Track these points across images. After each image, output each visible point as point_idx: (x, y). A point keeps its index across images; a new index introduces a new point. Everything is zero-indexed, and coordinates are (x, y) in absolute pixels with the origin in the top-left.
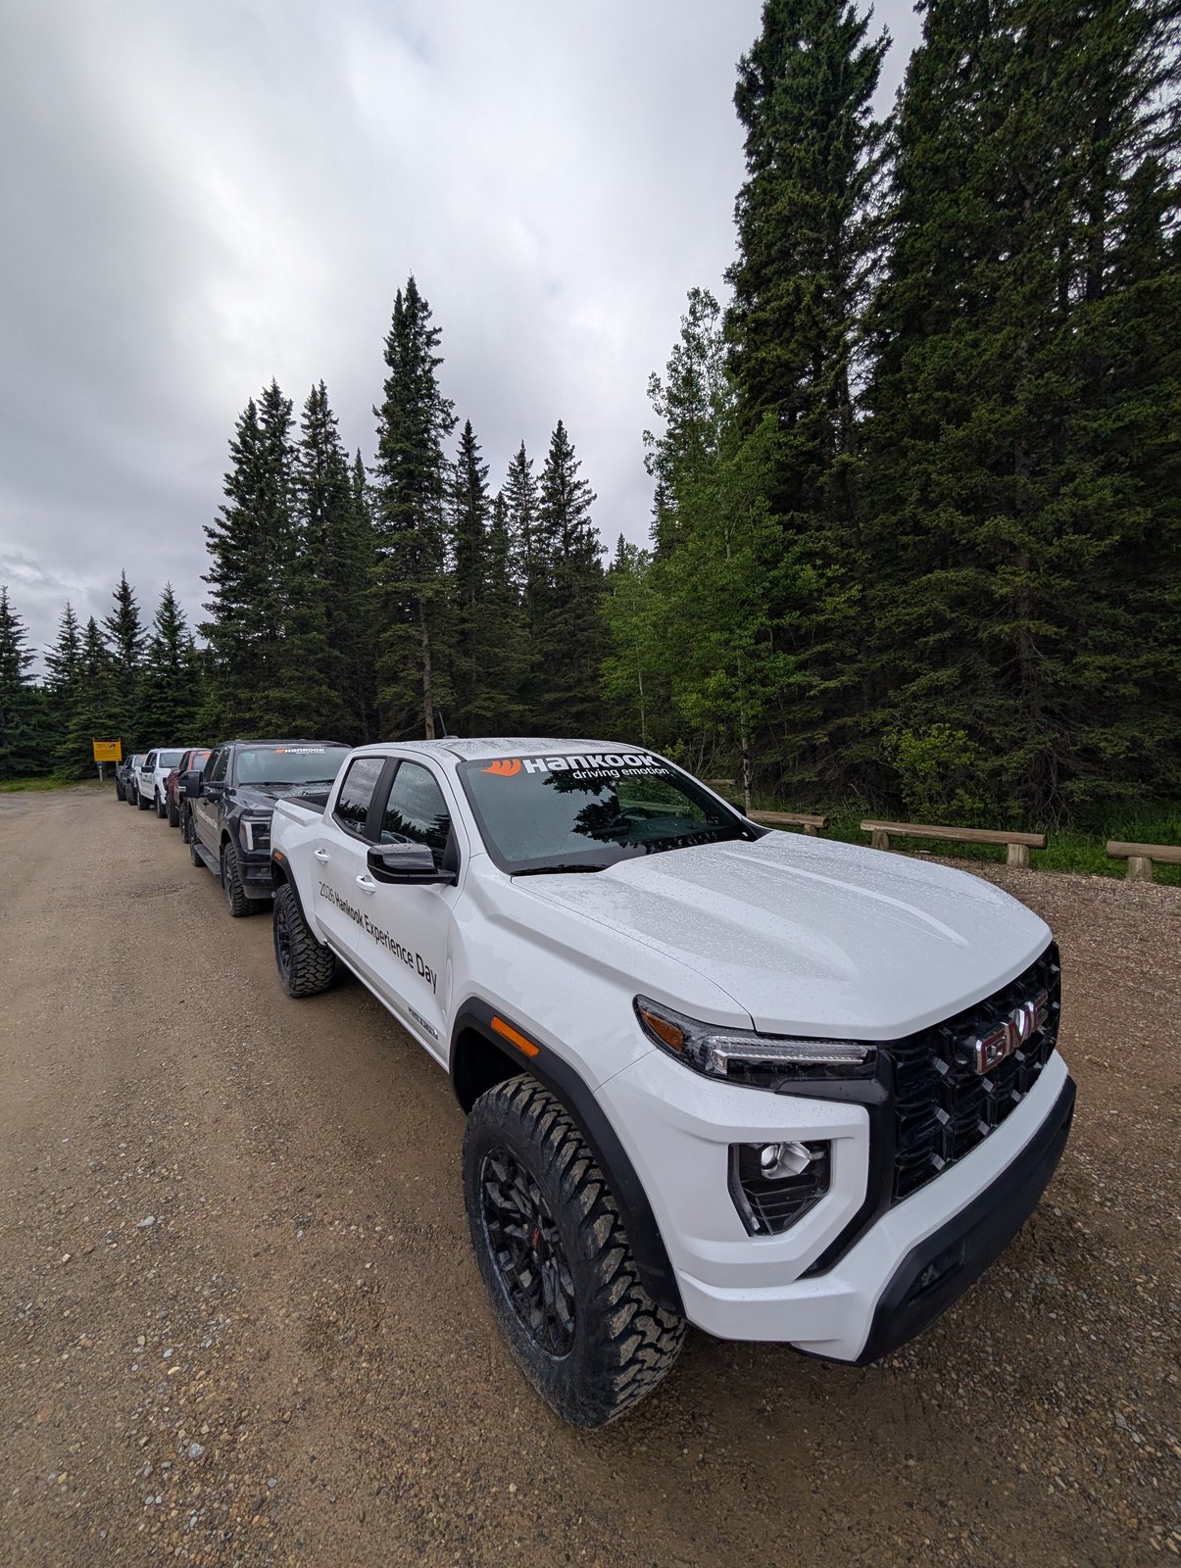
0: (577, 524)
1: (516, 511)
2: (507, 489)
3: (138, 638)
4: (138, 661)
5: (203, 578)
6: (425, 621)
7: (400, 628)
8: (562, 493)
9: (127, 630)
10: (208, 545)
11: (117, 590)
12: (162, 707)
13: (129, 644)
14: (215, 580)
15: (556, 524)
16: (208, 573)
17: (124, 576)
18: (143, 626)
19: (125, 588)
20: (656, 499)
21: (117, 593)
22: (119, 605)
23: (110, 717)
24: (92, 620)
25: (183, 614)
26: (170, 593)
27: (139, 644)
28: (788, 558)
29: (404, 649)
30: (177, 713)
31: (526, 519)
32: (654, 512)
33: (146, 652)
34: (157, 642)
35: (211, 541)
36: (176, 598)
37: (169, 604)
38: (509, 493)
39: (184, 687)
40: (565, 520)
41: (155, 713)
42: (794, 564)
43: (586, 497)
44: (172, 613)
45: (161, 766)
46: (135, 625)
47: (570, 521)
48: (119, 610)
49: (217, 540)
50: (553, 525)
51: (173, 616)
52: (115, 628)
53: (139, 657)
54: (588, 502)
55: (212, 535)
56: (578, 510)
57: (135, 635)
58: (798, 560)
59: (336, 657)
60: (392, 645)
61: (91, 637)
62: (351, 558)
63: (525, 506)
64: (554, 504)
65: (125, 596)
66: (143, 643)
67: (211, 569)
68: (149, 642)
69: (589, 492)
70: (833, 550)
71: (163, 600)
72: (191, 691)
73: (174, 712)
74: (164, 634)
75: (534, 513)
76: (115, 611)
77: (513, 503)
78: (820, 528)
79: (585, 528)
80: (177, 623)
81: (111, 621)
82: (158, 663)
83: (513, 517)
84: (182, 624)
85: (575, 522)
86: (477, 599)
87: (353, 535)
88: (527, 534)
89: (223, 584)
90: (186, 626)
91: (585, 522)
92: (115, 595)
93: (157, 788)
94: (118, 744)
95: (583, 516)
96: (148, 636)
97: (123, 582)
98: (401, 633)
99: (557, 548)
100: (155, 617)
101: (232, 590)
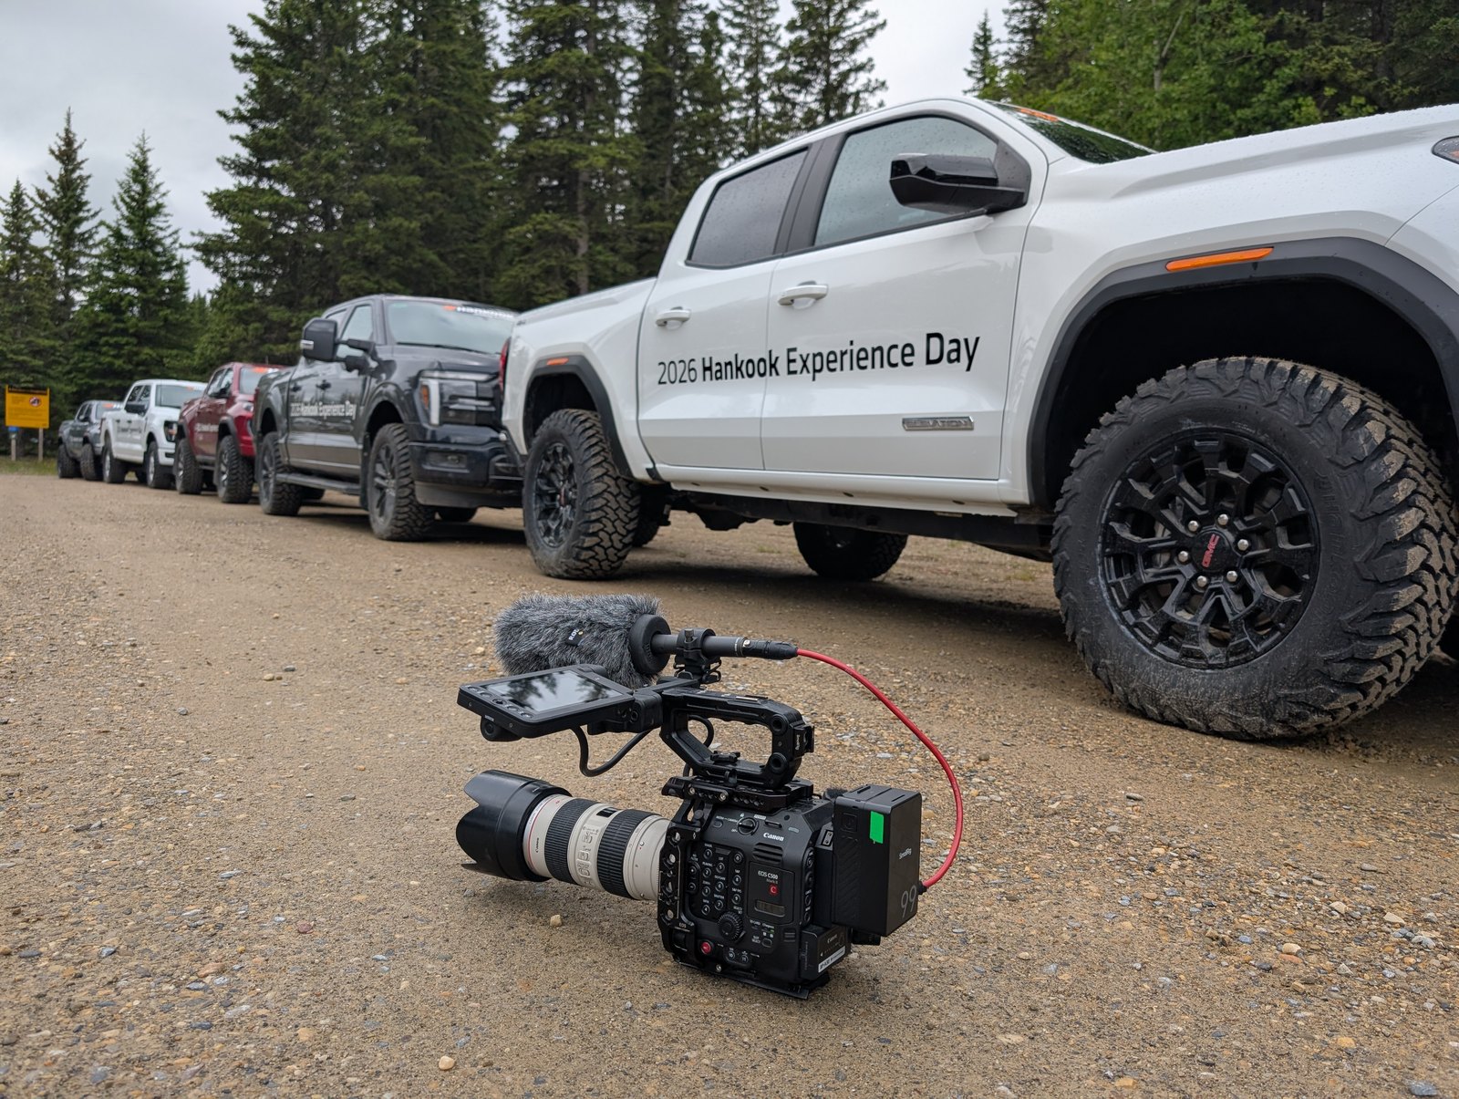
0: (850, 71)
1: (739, 46)
2: (727, 8)
3: (84, 227)
4: (81, 267)
5: (222, 114)
6: (586, 212)
7: (546, 220)
8: (827, 15)
9: (67, 212)
10: (234, 58)
11: (58, 144)
12: (118, 346)
13: (69, 238)
14: (241, 118)
15: (812, 69)
16: (230, 106)
17: (68, 121)
18: (93, 207)
19: (69, 141)
20: (976, 50)
21: (55, 149)
22: (56, 169)
23: (37, 353)
24: (18, 187)
25: (162, 190)
26: (144, 152)
27: (83, 239)
28: (1271, 87)
29: (547, 256)
30: (143, 357)
31: (754, 62)
32: (970, 73)
33: (95, 251)
34: (117, 235)
35: (240, 52)
36: (153, 163)
37: (141, 171)
38: (729, 15)
39: (156, 312)
40: (828, 61)
41: (105, 354)
42: (1282, 97)
43: (868, 24)
44: (144, 186)
45: (159, 404)
46: (81, 205)
47: (836, 65)
48: (56, 177)
49: (249, 51)
50: (807, 70)
51: (145, 192)
52: (51, 207)
53: (83, 260)
54: (871, 33)
55: (242, 42)
56: (853, 46)
57: (79, 222)
58: (1290, 90)
59: (431, 265)
60: (527, 250)
61: (14, 215)
62: (458, 102)
63: (756, 39)
64: (811, 33)
65: (67, 154)
66: (91, 237)
67: (239, 99)
68: (103, 233)
69: (874, 15)
70: (1354, 75)
71: (131, 164)
72: (166, 320)
73: (137, 354)
74: (130, 221)
75: (771, 53)
76: (50, 179)
77: (735, 32)
78: (1329, 42)
79: (863, 78)
80: (151, 204)
81: (42, 195)
82: (115, 270)
83: (734, 57)
84: (159, 206)
85: (844, 67)
86: (673, 183)
87: (464, 66)
88: (755, 86)
89: (254, 127)
90: (165, 211)
91: (860, 68)
92: (52, 152)
93: (151, 438)
94: (45, 399)
95: (860, 57)
96: (102, 223)
97: (67, 131)
98: (547, 227)
99: (810, 110)
100: (116, 190)
101: (269, 135)
